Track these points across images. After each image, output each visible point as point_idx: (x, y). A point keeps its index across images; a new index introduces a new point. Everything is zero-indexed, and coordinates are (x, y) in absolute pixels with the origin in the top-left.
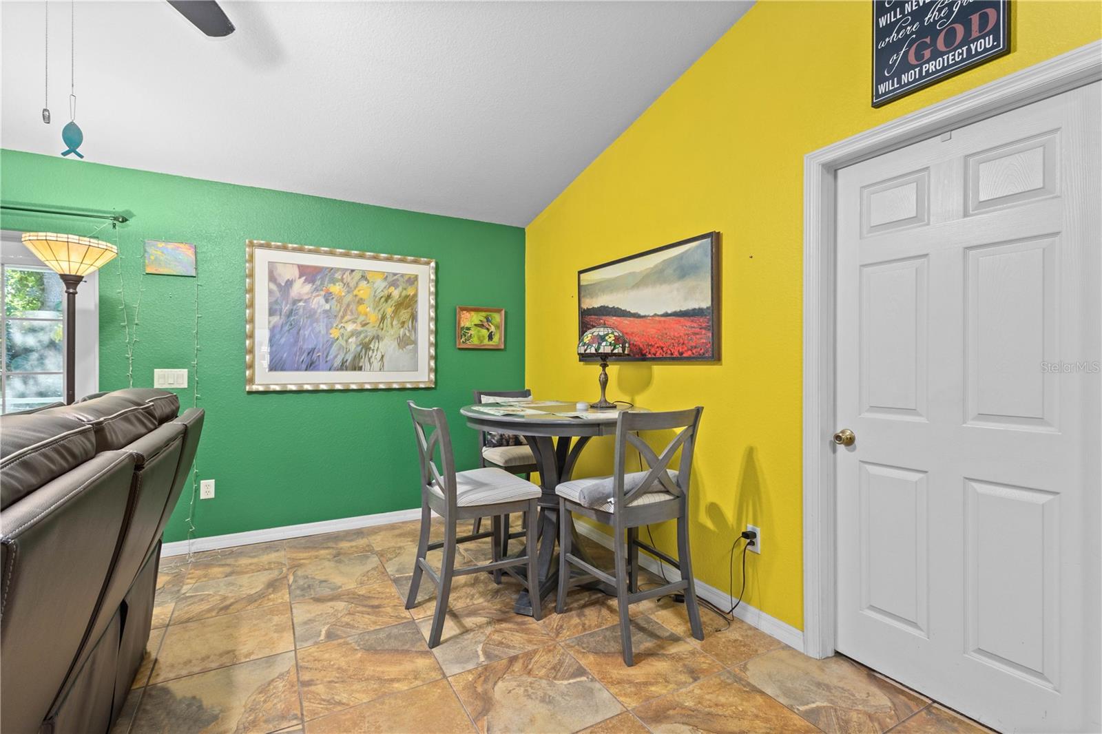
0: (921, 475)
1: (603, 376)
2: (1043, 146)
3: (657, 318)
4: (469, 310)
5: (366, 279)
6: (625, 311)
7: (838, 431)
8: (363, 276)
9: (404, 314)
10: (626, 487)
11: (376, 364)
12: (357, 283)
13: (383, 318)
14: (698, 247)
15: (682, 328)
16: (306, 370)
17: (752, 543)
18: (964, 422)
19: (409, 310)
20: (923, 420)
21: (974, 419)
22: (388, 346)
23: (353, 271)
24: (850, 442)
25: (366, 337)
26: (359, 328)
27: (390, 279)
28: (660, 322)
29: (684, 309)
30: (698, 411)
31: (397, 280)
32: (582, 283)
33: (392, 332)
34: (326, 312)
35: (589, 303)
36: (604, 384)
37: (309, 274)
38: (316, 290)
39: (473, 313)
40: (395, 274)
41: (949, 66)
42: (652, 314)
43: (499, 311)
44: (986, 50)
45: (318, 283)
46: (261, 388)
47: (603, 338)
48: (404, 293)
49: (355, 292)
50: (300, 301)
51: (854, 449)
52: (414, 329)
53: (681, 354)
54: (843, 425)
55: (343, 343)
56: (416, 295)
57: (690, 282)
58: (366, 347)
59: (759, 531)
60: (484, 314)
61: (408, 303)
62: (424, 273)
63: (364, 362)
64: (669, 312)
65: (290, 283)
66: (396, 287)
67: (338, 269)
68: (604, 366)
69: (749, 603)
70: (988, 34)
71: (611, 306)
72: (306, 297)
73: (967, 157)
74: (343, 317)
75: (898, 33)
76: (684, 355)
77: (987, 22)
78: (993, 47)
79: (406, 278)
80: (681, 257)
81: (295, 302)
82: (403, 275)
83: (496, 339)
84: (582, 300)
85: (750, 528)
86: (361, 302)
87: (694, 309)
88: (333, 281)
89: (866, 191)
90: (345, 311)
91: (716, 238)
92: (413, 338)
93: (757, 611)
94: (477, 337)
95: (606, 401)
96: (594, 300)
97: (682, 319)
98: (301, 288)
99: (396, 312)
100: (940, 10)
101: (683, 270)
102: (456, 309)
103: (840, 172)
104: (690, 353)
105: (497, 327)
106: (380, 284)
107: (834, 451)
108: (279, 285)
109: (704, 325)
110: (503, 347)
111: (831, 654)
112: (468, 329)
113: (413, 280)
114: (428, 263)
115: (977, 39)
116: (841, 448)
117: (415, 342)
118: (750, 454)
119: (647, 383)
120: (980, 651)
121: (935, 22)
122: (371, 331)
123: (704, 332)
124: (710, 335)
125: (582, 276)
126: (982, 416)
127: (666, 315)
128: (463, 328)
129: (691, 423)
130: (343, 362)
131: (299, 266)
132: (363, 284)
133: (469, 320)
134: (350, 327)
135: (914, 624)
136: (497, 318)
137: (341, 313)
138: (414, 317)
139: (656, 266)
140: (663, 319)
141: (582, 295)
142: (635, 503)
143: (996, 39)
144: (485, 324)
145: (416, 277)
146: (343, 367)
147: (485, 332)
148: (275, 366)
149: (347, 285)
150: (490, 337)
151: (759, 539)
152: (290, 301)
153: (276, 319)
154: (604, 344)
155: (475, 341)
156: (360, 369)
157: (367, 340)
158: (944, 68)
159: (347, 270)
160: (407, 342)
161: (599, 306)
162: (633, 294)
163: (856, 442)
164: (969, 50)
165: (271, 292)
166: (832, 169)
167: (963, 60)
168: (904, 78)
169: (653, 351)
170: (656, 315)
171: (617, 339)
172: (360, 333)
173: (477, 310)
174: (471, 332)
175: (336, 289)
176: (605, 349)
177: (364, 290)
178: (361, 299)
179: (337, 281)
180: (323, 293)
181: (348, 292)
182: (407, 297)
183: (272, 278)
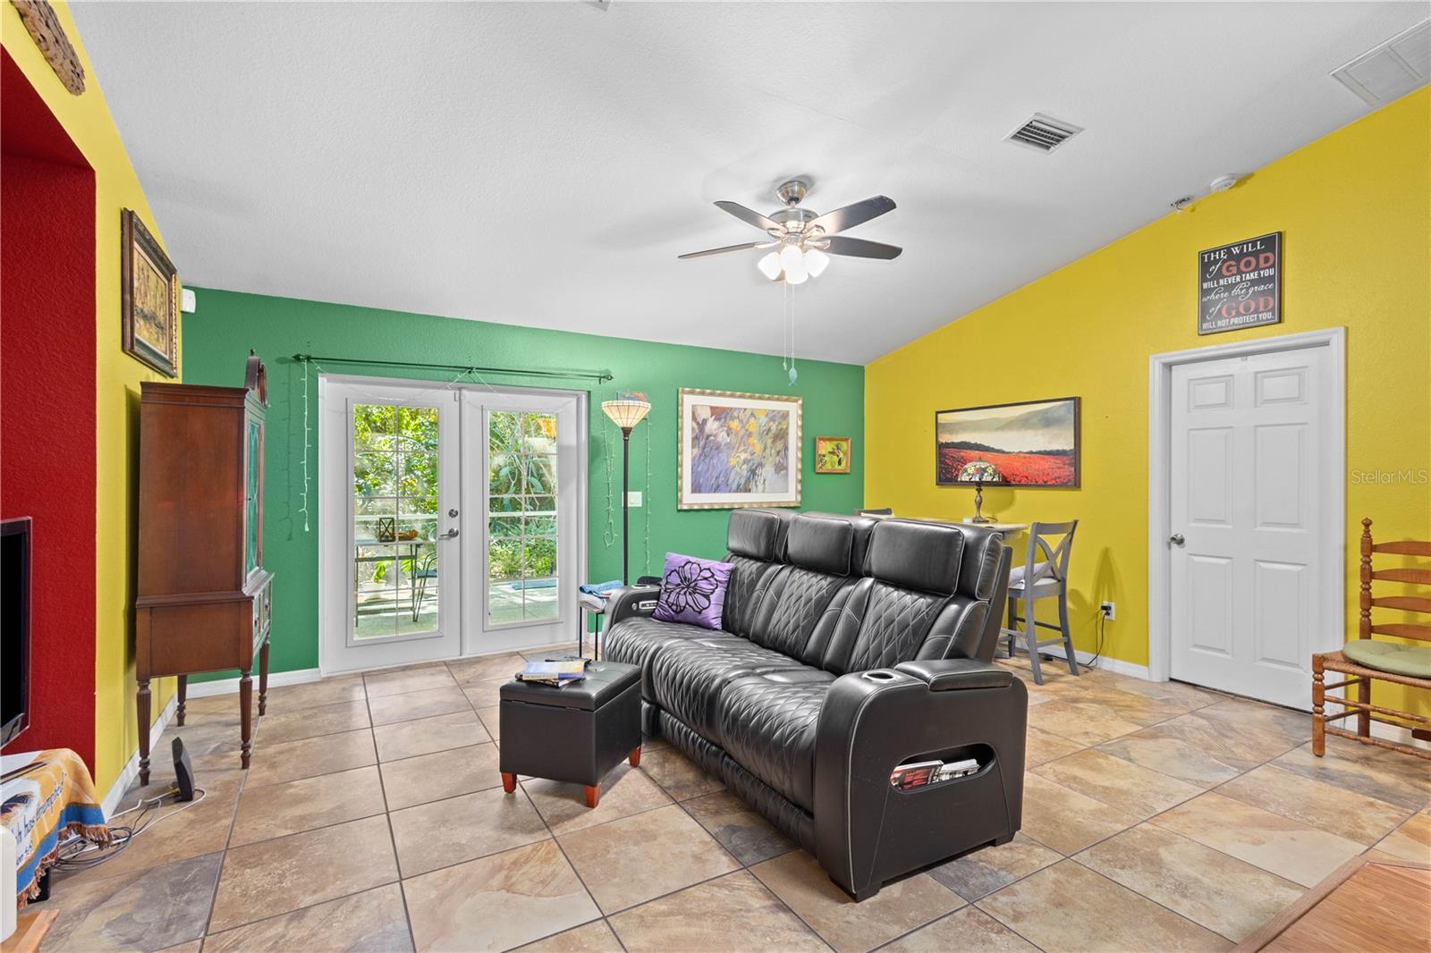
0: (1228, 560)
1: (978, 498)
2: (1299, 374)
3: (1023, 455)
4: (824, 440)
5: (754, 416)
6: (988, 447)
7: (1172, 536)
8: (752, 414)
9: (779, 445)
10: (1035, 572)
11: (760, 487)
12: (748, 420)
13: (765, 448)
14: (1062, 406)
15: (1049, 463)
16: (715, 492)
17: (1108, 614)
18: (1255, 527)
19: (782, 441)
20: (1229, 527)
21: (1261, 526)
22: (767, 472)
23: (745, 409)
24: (1181, 542)
25: (753, 464)
26: (749, 457)
27: (770, 415)
28: (1025, 458)
29: (1048, 449)
30: (1076, 523)
31: (774, 416)
32: (939, 421)
33: (771, 459)
34: (727, 444)
35: (945, 438)
36: (979, 504)
37: (718, 413)
38: (722, 426)
39: (827, 442)
40: (774, 411)
41: (1247, 323)
42: (1016, 451)
43: (846, 440)
44: (1267, 320)
45: (723, 420)
46: (685, 507)
47: (984, 470)
48: (779, 428)
49: (747, 427)
50: (711, 435)
51: (1184, 547)
52: (786, 456)
53: (1046, 482)
54: (1176, 531)
55: (738, 469)
56: (787, 428)
57: (1055, 430)
58: (753, 472)
59: (1113, 605)
60: (835, 443)
61: (782, 435)
62: (793, 409)
63: (752, 485)
64: (1034, 451)
65: (705, 421)
66: (774, 421)
67: (736, 409)
68: (979, 490)
69: (1105, 655)
70: (1269, 311)
71: (973, 442)
72: (714, 433)
73: (1257, 373)
74: (738, 449)
75: (1215, 295)
76: (1049, 483)
77: (1268, 305)
78: (1272, 319)
79: (781, 413)
80: (1046, 411)
81: (708, 437)
82: (779, 412)
83: (843, 464)
84: (940, 435)
85: (1106, 603)
86: (750, 435)
87: (1058, 451)
88: (732, 419)
89: (1192, 383)
90: (740, 444)
91: (1077, 401)
92: (785, 465)
93: (1111, 660)
94: (830, 463)
95: (980, 517)
96: (954, 436)
97: (1046, 457)
98: (712, 426)
99: (774, 442)
100: (1241, 289)
101: (1047, 422)
102: (815, 440)
103: (1173, 367)
104: (1054, 482)
105: (845, 454)
106: (763, 420)
107: (1170, 548)
108: (698, 423)
109: (1067, 462)
110: (848, 471)
111: (1168, 680)
112: (824, 456)
113: (785, 416)
114: (796, 401)
115: (1263, 312)
116: (1174, 546)
117: (786, 468)
118: (1106, 554)
119: (1010, 503)
120: (1264, 659)
121: (1238, 295)
122: (757, 459)
123: (1067, 466)
124: (1073, 469)
125: (939, 415)
126: (1266, 524)
127: (1031, 453)
128: (820, 455)
129: (1070, 531)
130: (739, 485)
131: (712, 408)
132: (752, 420)
133: (825, 448)
134: (743, 456)
135: (1223, 651)
136: (844, 446)
137: (737, 446)
138: (786, 448)
139: (1021, 416)
140: (1028, 455)
141: (939, 431)
142: (1037, 584)
143: (1274, 314)
144: (836, 451)
145: (788, 412)
146: (738, 490)
147: (836, 459)
148: (696, 488)
149: (741, 421)
150: (840, 463)
151: (1113, 611)
152: (705, 436)
153: (696, 451)
154: (986, 474)
155: (828, 467)
156: (750, 491)
157: (754, 467)
158: (1243, 324)
159: (741, 409)
160: (781, 468)
161: (959, 441)
162: (999, 434)
163: (1185, 542)
164: (1258, 317)
165: (693, 429)
166: (1169, 366)
167: (1254, 322)
168: (1219, 323)
169: (1018, 479)
170: (1020, 452)
171: (994, 471)
172: (750, 461)
173: (830, 440)
174: (826, 458)
175: (734, 424)
176: (986, 478)
177: (753, 426)
178: (751, 433)
179: (736, 418)
180: (726, 429)
181: (742, 427)
182: (781, 429)
183: (694, 418)
